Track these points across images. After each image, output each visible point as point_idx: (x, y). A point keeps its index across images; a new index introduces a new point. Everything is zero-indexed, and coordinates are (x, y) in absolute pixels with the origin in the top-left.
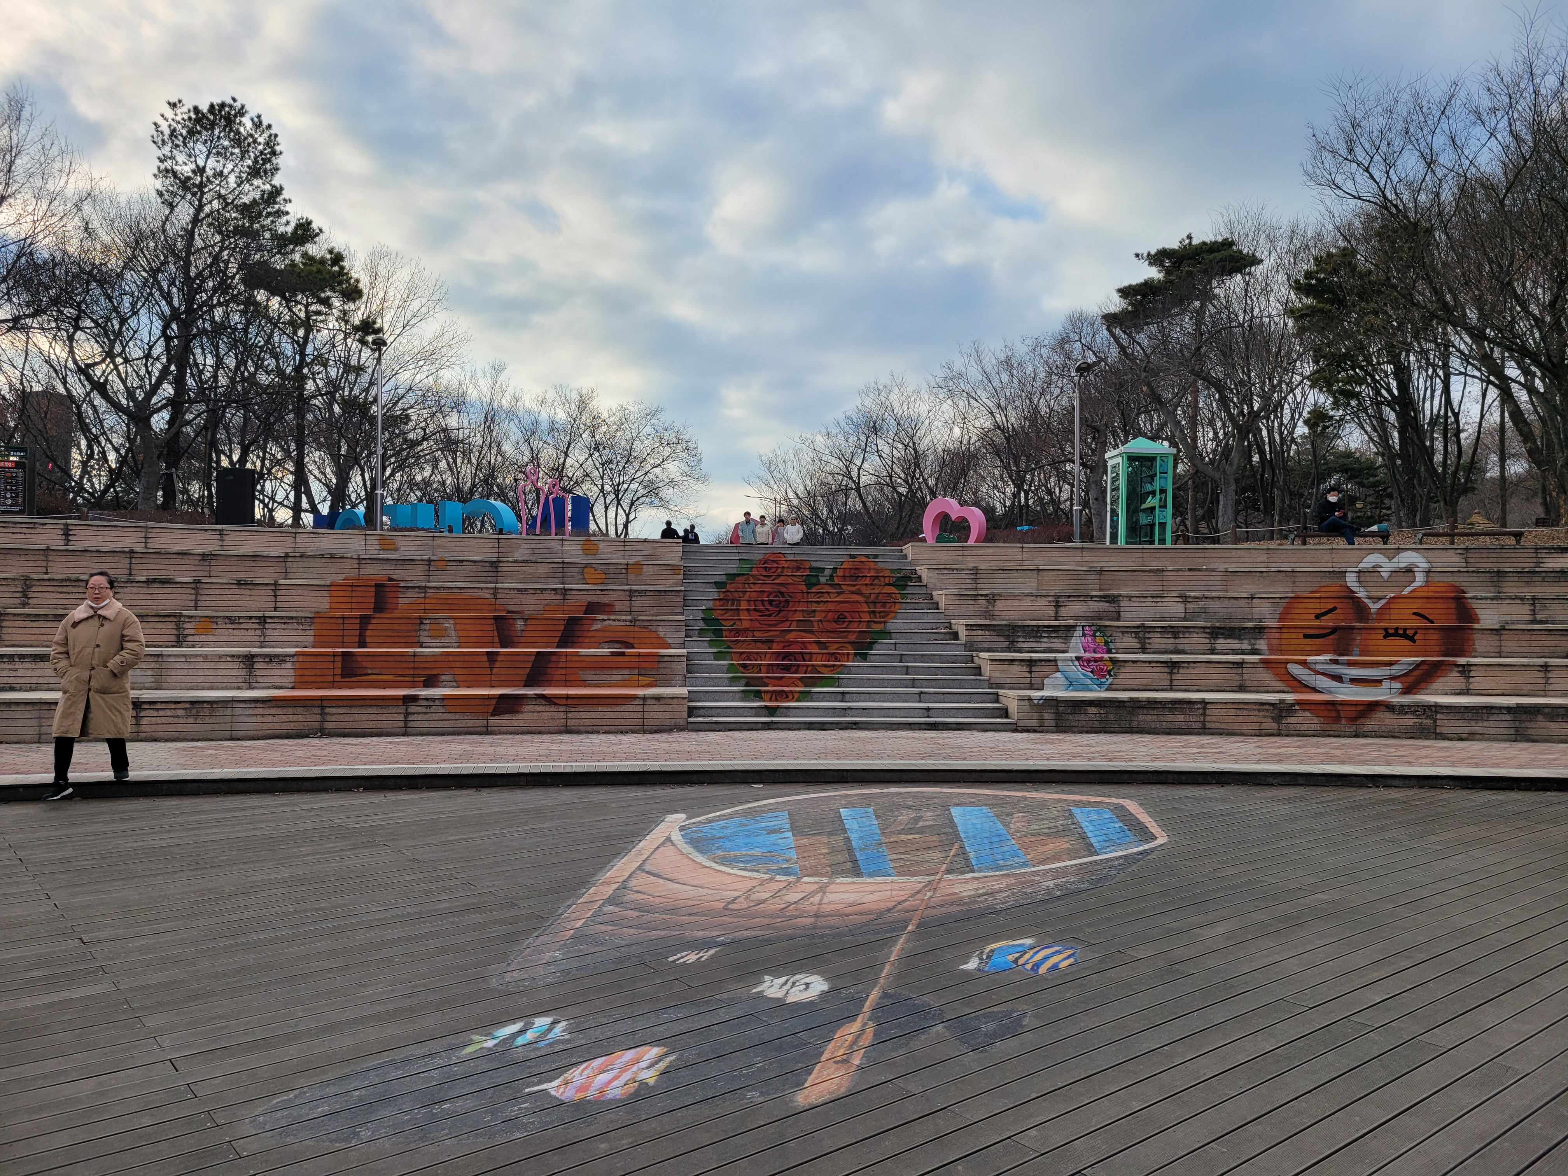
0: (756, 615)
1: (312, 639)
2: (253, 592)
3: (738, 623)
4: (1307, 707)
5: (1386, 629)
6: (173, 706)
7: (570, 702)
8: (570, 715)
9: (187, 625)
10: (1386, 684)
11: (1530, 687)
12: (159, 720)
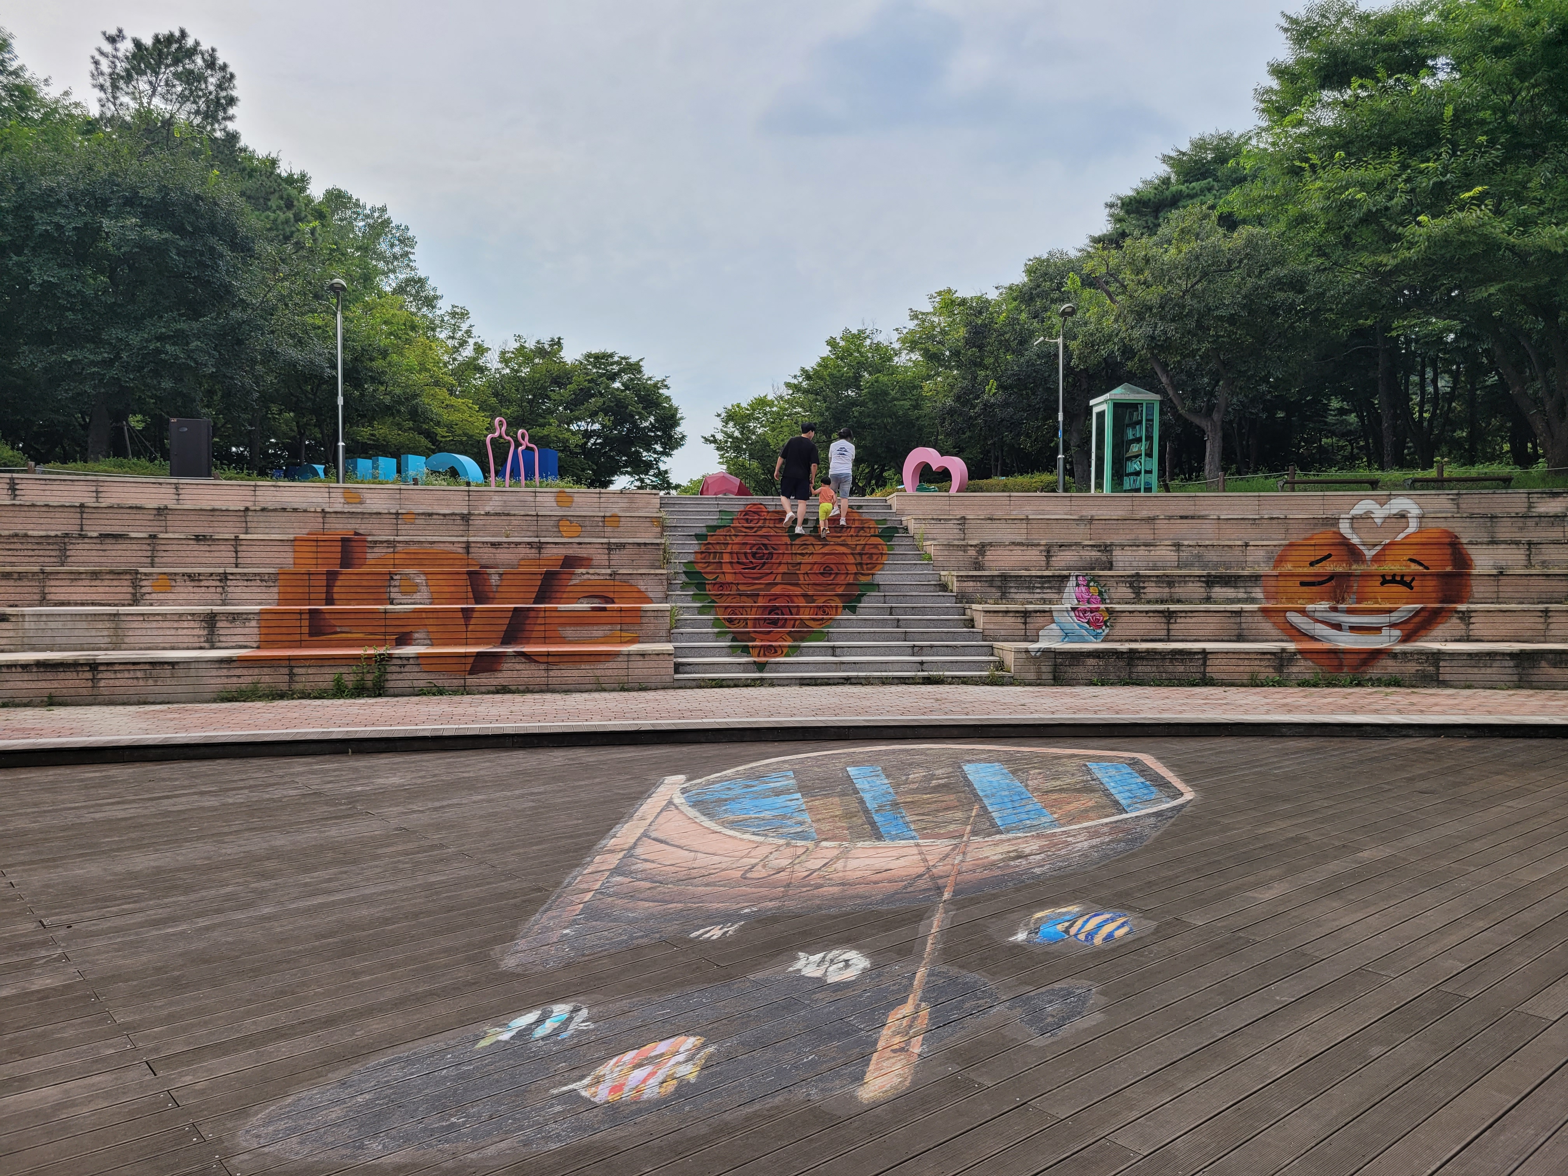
0: (739, 568)
1: (276, 597)
2: (213, 548)
3: (721, 576)
4: (1308, 656)
5: (1383, 576)
6: (132, 667)
7: (551, 659)
8: (551, 673)
9: (144, 583)
10: (1385, 632)
11: (1529, 633)
12: (117, 683)
